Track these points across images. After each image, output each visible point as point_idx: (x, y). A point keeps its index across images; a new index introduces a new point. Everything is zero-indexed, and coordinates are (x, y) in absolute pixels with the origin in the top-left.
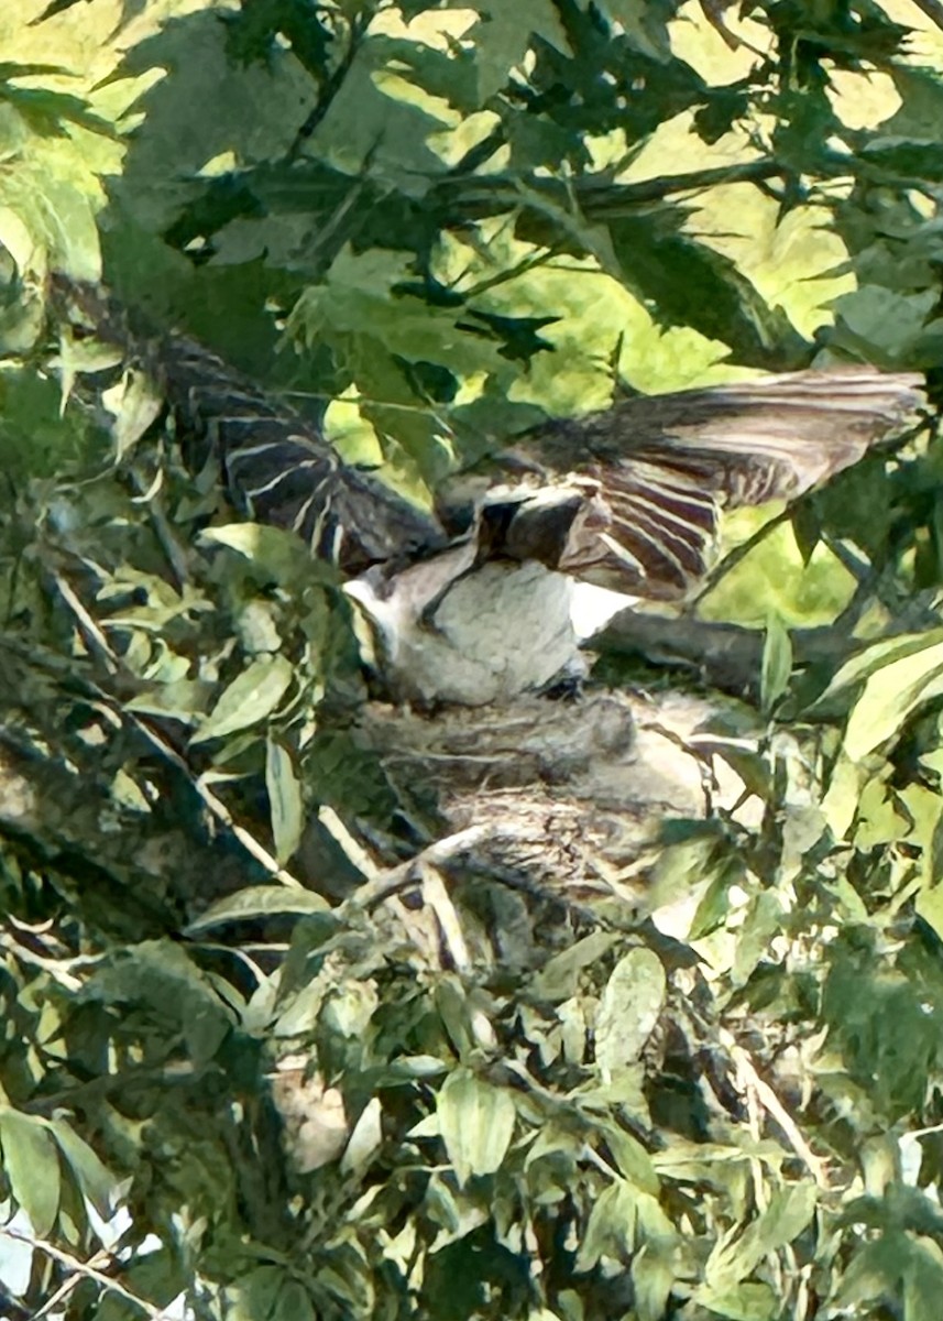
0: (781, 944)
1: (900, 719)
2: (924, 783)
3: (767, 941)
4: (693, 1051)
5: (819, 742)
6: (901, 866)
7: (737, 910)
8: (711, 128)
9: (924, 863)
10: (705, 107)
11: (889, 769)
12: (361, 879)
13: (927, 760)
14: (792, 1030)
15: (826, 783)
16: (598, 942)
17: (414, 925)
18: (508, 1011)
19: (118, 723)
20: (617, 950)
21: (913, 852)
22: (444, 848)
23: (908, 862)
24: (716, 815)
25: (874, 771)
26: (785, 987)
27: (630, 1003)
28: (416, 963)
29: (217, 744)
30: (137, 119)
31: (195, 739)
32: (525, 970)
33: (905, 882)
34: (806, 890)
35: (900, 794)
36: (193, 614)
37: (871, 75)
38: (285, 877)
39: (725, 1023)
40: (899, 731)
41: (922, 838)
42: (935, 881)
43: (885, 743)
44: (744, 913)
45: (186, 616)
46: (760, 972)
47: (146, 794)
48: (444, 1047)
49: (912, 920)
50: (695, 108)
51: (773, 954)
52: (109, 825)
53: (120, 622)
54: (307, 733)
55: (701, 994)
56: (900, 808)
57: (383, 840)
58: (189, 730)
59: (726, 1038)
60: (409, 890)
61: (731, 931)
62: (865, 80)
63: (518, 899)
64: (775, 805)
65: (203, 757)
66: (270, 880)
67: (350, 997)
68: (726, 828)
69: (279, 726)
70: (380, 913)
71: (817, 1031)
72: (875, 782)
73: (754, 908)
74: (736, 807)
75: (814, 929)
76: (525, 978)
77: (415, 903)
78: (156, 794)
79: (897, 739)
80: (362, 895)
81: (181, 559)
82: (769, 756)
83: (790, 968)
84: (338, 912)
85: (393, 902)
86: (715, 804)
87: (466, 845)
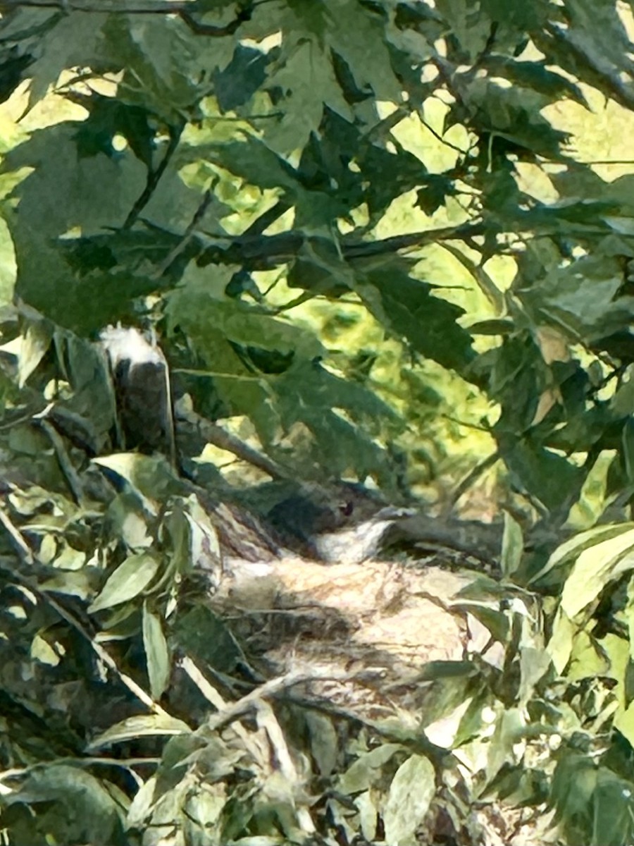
0: (520, 749)
1: (600, 588)
2: (617, 633)
3: (509, 748)
4: (458, 829)
5: (541, 604)
6: (601, 694)
7: (488, 725)
8: (429, 203)
9: (619, 691)
10: (425, 186)
11: (592, 624)
12: (214, 709)
13: (618, 616)
14: (528, 811)
15: (547, 635)
16: (386, 751)
17: (252, 742)
18: (321, 803)
19: (34, 600)
20: (399, 757)
21: (610, 683)
22: (273, 685)
23: (607, 692)
24: (470, 658)
25: (581, 627)
26: (524, 780)
27: (409, 795)
28: (254, 768)
29: (106, 613)
30: (14, 202)
31: (91, 610)
32: (333, 772)
33: (605, 705)
34: (536, 710)
35: (600, 642)
36: (88, 521)
37: (543, 166)
38: (158, 709)
39: (481, 807)
40: (599, 596)
41: (617, 673)
42: (628, 703)
43: (590, 605)
44: (493, 728)
45: (83, 522)
46: (506, 770)
47: (55, 650)
48: (275, 831)
49: (612, 732)
50: (418, 188)
51: (514, 757)
52: (28, 674)
53: (33, 527)
54: (172, 606)
55: (461, 788)
56: (600, 652)
57: (230, 681)
58: (85, 605)
59: (481, 818)
60: (248, 717)
61: (485, 740)
62: (538, 169)
63: (327, 722)
64: (513, 650)
65: (95, 623)
66: (147, 711)
67: (206, 795)
68: (477, 666)
69: (152, 598)
70: (226, 735)
71: (547, 811)
72: (582, 634)
73: (499, 724)
74: (484, 652)
75: (543, 737)
76: (333, 778)
77: (252, 726)
78: (62, 651)
79: (598, 602)
80: (214, 720)
81: (78, 481)
82: (508, 614)
83: (527, 765)
84: (196, 734)
85: (237, 726)
86: (470, 649)
87: (288, 683)
